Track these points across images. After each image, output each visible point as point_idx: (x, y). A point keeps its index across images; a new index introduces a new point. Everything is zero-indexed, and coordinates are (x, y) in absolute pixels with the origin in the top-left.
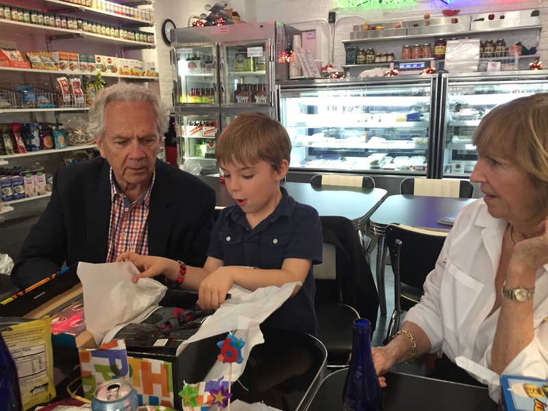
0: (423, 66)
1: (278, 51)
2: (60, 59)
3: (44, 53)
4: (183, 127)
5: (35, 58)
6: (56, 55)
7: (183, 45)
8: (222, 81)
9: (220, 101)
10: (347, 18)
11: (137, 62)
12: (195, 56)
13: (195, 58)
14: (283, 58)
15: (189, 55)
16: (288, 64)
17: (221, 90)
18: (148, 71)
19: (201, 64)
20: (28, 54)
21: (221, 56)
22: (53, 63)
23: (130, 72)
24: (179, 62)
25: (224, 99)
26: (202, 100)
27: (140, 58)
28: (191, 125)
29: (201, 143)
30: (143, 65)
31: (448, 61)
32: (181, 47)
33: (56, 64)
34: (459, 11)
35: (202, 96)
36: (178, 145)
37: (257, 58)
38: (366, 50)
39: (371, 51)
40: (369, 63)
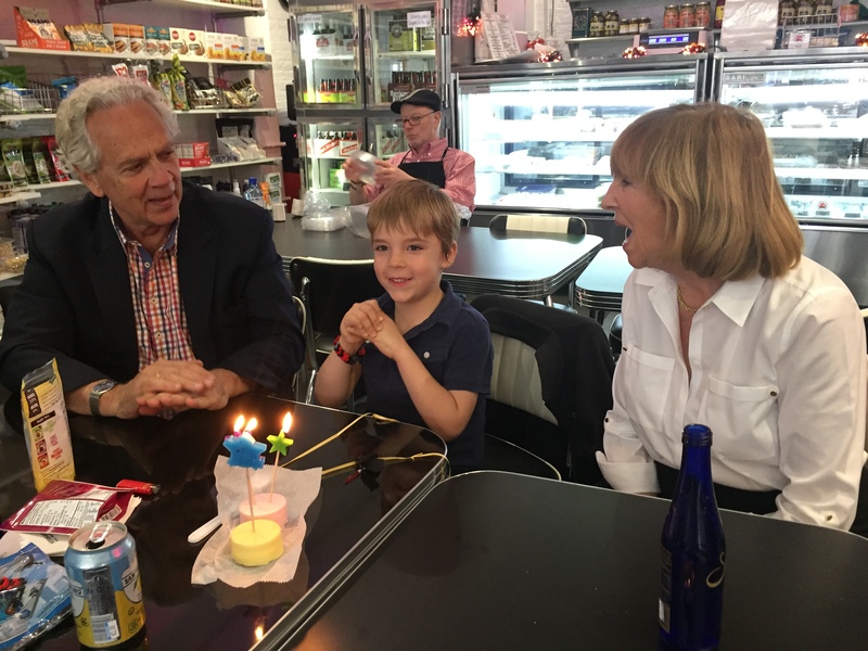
0: (686, 39)
1: (456, 17)
2: (116, 36)
3: (91, 26)
4: (309, 141)
5: (78, 34)
6: (109, 28)
7: (308, 9)
8: (367, 66)
9: (365, 100)
11: (235, 39)
12: (328, 27)
13: (327, 30)
14: (465, 29)
15: (317, 25)
16: (472, 39)
17: (366, 82)
18: (254, 53)
19: (336, 40)
20: (67, 29)
21: (367, 25)
22: (105, 41)
23: (224, 54)
24: (301, 36)
25: (371, 96)
26: (338, 99)
27: (241, 32)
28: (322, 137)
29: (337, 167)
30: (245, 42)
31: (728, 31)
32: (306, 13)
33: (110, 43)
35: (338, 92)
36: (302, 170)
37: (424, 28)
38: (604, 13)
39: (613, 14)
40: (609, 35)
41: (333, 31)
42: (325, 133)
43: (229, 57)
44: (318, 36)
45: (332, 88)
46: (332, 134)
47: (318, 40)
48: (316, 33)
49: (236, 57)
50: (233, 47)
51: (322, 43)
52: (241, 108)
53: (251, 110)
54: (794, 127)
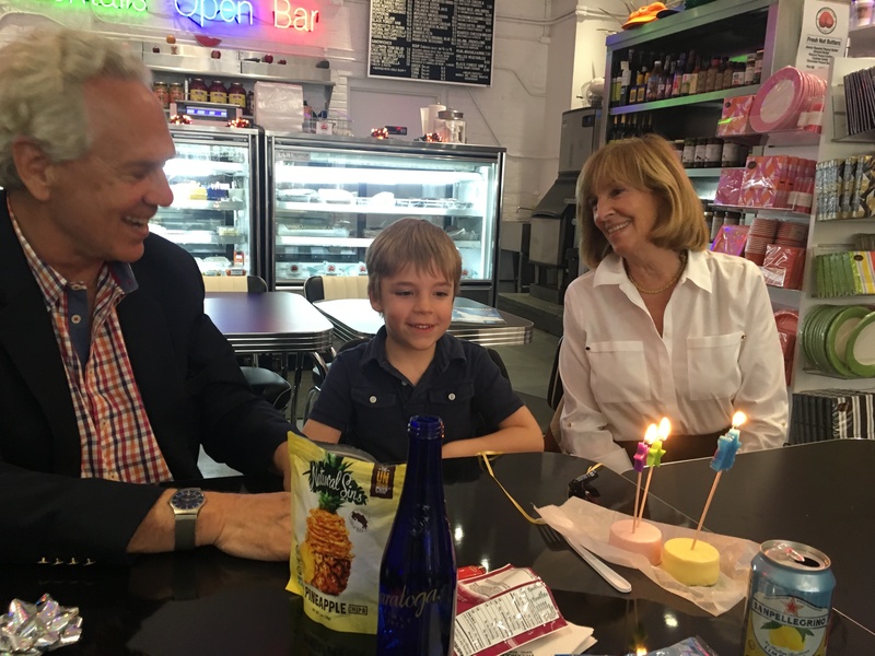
0: (224, 114)
10: (23, 14)
34: (219, 41)
54: (329, 202)
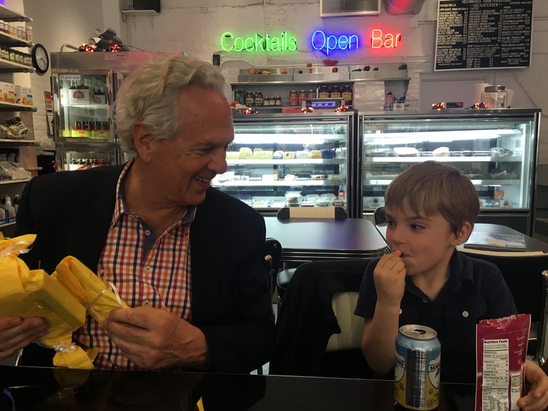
0: (334, 105)
4: (66, 166)
10: (232, 61)
11: (12, 87)
12: (82, 84)
13: (82, 87)
15: (74, 82)
18: (24, 98)
19: (90, 94)
31: (357, 100)
32: (66, 73)
34: (338, 62)
35: (91, 130)
38: (254, 93)
39: (259, 94)
40: (258, 106)
41: (87, 88)
42: (79, 160)
43: (7, 100)
44: (75, 90)
45: (85, 128)
46: (83, 160)
47: (75, 93)
48: (72, 88)
49: (12, 100)
50: (10, 92)
51: (78, 96)
52: (15, 138)
53: (22, 141)
54: (401, 156)
